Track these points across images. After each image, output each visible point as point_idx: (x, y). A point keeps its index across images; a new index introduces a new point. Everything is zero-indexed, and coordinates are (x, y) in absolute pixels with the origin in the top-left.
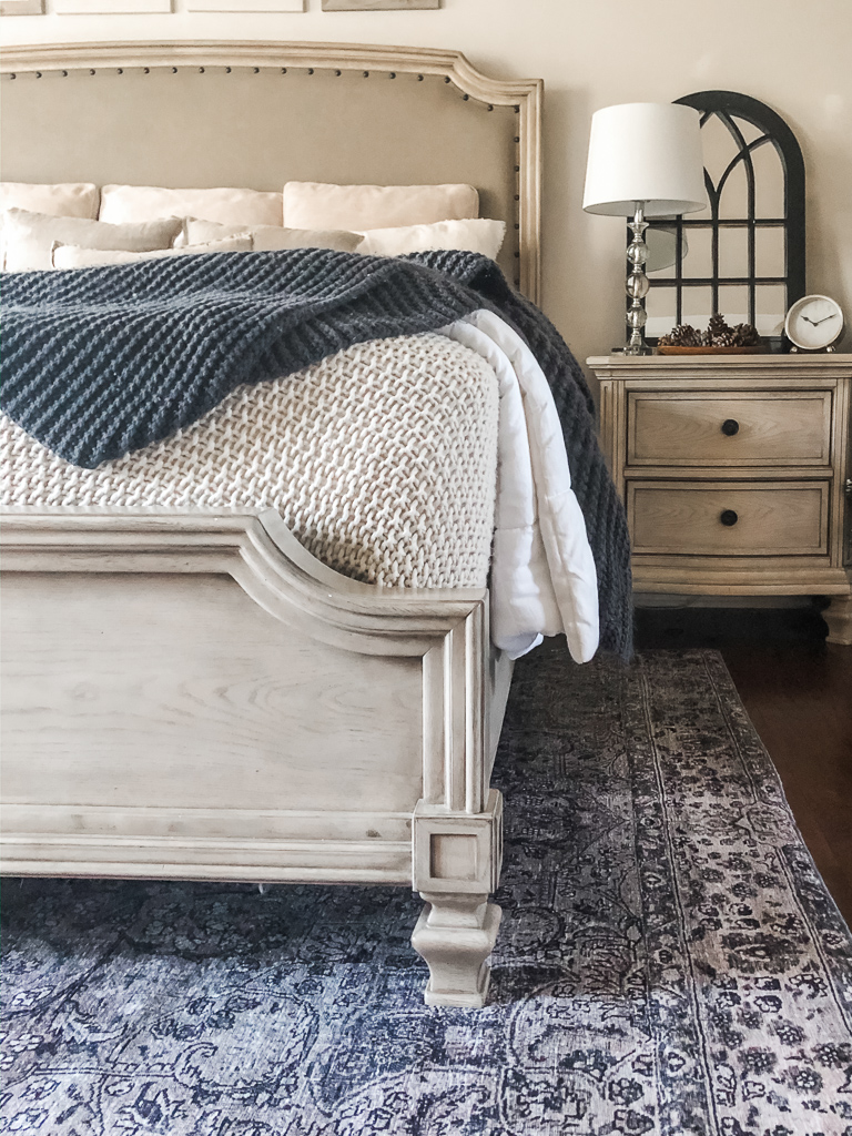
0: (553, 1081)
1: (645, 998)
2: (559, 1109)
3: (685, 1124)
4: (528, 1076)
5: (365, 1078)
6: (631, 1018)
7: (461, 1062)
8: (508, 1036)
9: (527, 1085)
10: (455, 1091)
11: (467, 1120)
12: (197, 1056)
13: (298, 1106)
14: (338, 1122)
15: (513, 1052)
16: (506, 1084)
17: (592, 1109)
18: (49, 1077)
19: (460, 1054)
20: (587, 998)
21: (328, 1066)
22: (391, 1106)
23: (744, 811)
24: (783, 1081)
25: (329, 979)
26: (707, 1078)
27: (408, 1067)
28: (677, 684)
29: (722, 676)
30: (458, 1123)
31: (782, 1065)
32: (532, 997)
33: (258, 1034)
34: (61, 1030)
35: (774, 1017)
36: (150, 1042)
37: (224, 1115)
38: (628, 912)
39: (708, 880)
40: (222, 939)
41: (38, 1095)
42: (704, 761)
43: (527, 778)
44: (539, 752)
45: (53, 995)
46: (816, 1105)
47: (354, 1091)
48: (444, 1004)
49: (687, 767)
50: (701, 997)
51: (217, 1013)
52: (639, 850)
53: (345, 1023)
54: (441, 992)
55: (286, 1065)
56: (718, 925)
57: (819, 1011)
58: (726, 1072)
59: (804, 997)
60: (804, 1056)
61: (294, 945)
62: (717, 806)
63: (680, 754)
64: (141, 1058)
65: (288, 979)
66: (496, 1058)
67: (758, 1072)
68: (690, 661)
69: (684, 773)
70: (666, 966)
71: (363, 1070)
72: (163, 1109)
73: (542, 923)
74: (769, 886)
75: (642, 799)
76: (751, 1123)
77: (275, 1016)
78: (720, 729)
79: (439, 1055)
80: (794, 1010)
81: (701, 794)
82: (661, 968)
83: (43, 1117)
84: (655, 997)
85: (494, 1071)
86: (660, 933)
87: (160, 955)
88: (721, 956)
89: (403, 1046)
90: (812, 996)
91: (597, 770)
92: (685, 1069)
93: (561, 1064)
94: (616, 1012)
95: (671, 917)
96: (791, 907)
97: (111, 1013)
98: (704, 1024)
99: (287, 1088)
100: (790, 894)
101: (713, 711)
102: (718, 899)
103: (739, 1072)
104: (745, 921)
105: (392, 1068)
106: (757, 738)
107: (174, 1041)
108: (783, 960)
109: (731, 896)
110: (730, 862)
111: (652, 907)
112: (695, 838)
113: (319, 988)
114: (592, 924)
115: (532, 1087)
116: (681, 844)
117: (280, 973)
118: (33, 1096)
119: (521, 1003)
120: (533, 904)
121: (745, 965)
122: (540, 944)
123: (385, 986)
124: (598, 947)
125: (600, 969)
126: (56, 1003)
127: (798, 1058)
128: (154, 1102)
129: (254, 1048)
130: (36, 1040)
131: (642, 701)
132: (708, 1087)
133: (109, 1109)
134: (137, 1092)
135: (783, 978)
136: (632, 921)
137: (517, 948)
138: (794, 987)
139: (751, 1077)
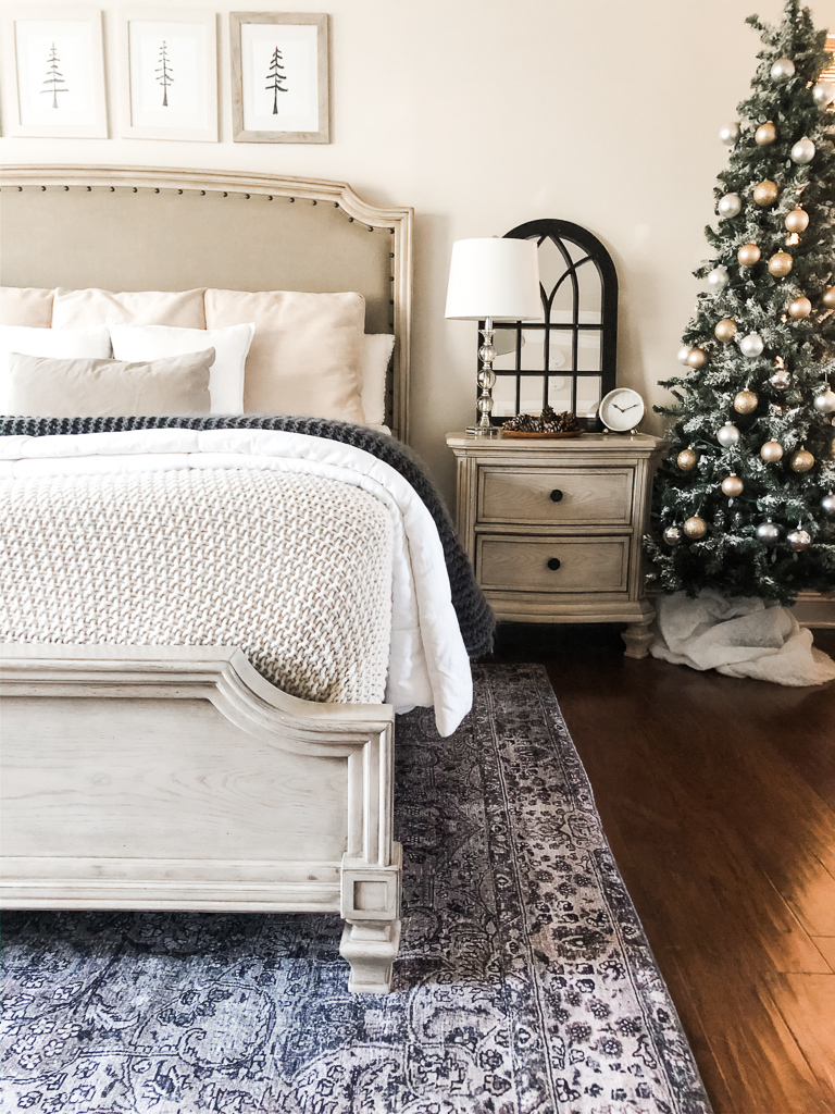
0: (442, 1055)
1: (501, 983)
2: (447, 1076)
3: (531, 1086)
4: (424, 1050)
5: (312, 1054)
6: (492, 1000)
7: (378, 1040)
8: (408, 1017)
9: (424, 1058)
10: (374, 1063)
11: (385, 1086)
12: (192, 1039)
13: (268, 1078)
14: (297, 1090)
15: (413, 1030)
16: (409, 1058)
17: (469, 1075)
18: (91, 1059)
19: (376, 1033)
20: (461, 984)
21: (286, 1044)
22: (331, 1076)
23: (566, 817)
24: (596, 1049)
25: (279, 972)
26: (545, 1048)
27: (341, 1045)
28: (514, 697)
29: (547, 690)
30: (379, 1089)
31: (596, 1036)
32: (423, 984)
33: (233, 1020)
34: (93, 1020)
35: (589, 996)
36: (158, 1028)
37: (218, 1087)
38: (486, 910)
39: (541, 880)
40: (199, 939)
41: (85, 1073)
42: (536, 772)
43: (406, 790)
44: (414, 764)
45: (83, 990)
46: (618, 1066)
47: (306, 1065)
48: (361, 991)
49: (524, 777)
50: (540, 981)
51: (203, 1004)
52: (492, 854)
53: (294, 1009)
54: (359, 983)
55: (256, 1045)
56: (550, 919)
57: (620, 991)
58: (558, 1042)
59: (609, 980)
60: (610, 1028)
61: (251, 943)
62: (545, 813)
63: (518, 765)
64: (153, 1041)
65: (250, 972)
66: (402, 1036)
67: (579, 1042)
68: (521, 675)
69: (522, 783)
70: (515, 956)
71: (310, 1047)
72: (175, 1082)
73: (426, 920)
74: (585, 885)
75: (493, 807)
76: (576, 1083)
77: (244, 1005)
78: (546, 742)
79: (362, 1034)
80: (604, 990)
81: (534, 803)
82: (511, 959)
83: (92, 1091)
84: (508, 982)
85: (401, 1047)
86: (509, 929)
87: (155, 954)
88: (552, 946)
89: (336, 1028)
90: (616, 979)
91: (458, 781)
92: (530, 1041)
93: (446, 1039)
94: (481, 995)
95: (517, 913)
96: (600, 904)
97: (127, 1004)
98: (543, 1003)
99: (259, 1064)
100: (598, 894)
101: (541, 723)
102: (549, 896)
103: (567, 1042)
104: (569, 915)
105: (331, 1046)
106: (574, 749)
107: (174, 1026)
108: (596, 949)
109: (558, 894)
110: (557, 864)
111: (503, 906)
112: (532, 843)
113: (273, 980)
114: (462, 921)
115: (428, 1059)
116: (522, 847)
117: (243, 968)
118: (82, 1075)
119: (415, 989)
120: (418, 904)
121: (569, 954)
122: (426, 939)
123: (319, 977)
124: (467, 941)
125: (470, 959)
126: (85, 996)
127: (606, 1030)
128: (167, 1076)
129: (232, 1032)
130: (76, 1028)
131: (488, 714)
132: (546, 1055)
133: (137, 1081)
134: (154, 1069)
135: (595, 964)
136: (489, 917)
137: (410, 943)
138: (603, 971)
139: (576, 1046)
